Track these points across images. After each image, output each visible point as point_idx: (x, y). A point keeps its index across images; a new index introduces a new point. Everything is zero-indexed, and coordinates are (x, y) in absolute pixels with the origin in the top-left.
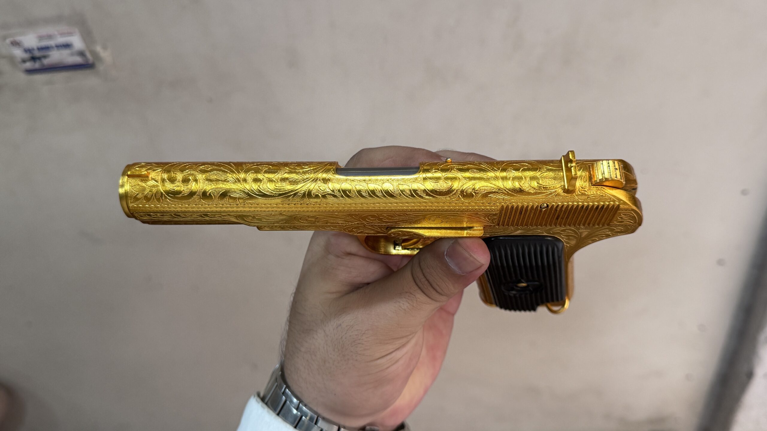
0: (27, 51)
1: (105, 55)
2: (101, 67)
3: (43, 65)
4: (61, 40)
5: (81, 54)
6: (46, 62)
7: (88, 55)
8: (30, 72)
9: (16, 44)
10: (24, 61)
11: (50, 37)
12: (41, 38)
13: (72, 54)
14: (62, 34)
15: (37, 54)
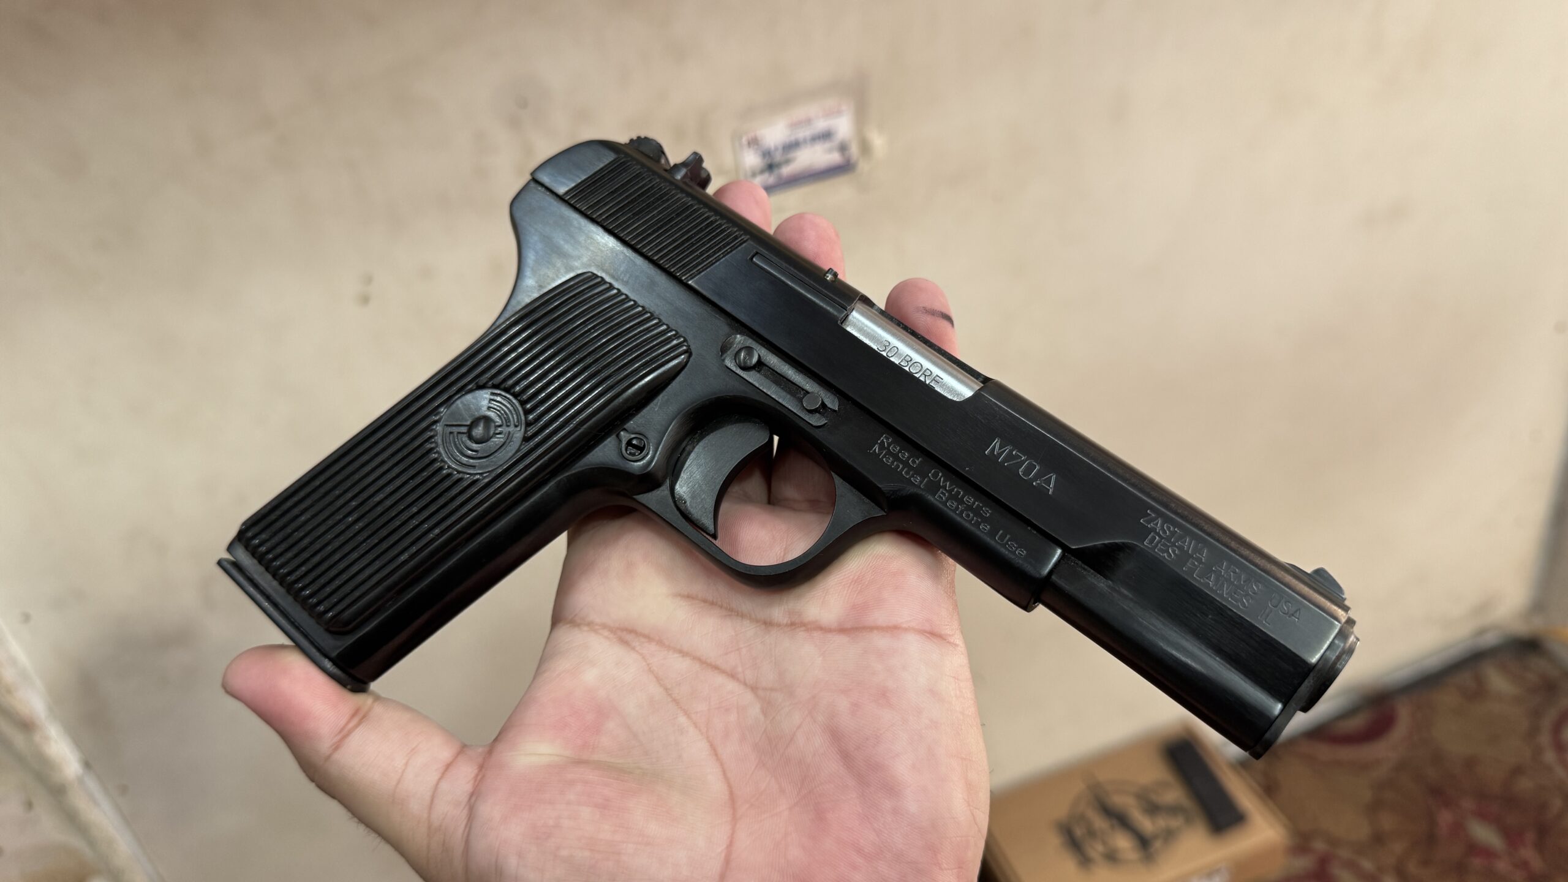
0: (767, 154)
3: (780, 177)
4: (821, 125)
5: (843, 148)
6: (786, 171)
7: (854, 150)
9: (754, 142)
10: (754, 174)
11: (808, 121)
12: (794, 126)
13: (830, 151)
14: (826, 116)
15: (778, 157)
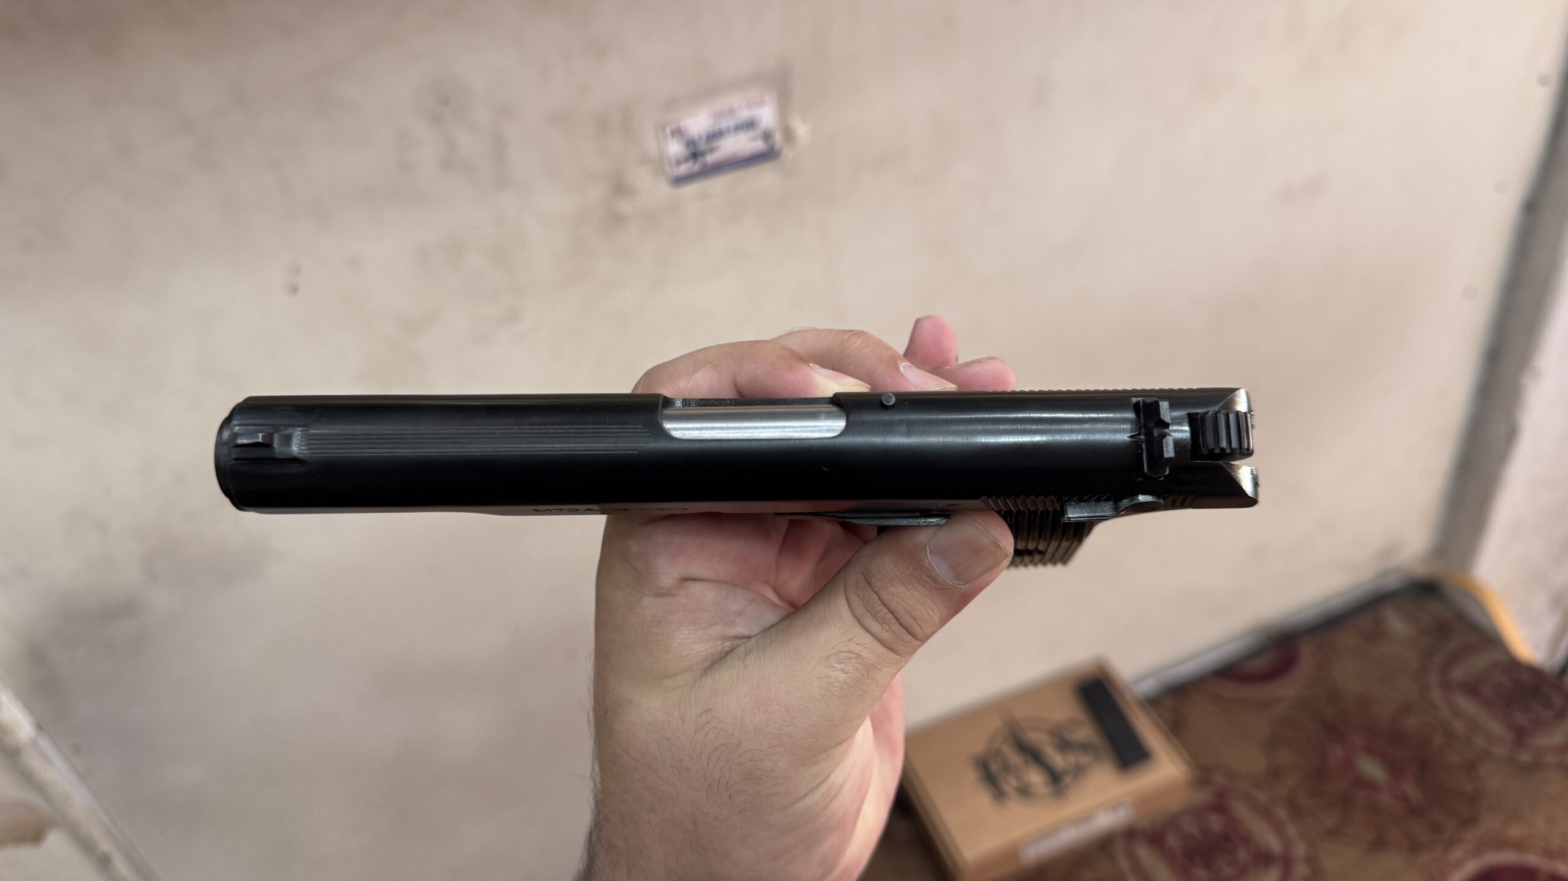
0: (691, 143)
1: (802, 130)
2: (787, 153)
3: (704, 165)
4: (744, 114)
5: (767, 136)
6: (710, 159)
7: (778, 138)
8: (679, 181)
9: (678, 132)
10: (679, 163)
12: (717, 116)
13: (754, 139)
14: (749, 106)
15: (702, 147)
